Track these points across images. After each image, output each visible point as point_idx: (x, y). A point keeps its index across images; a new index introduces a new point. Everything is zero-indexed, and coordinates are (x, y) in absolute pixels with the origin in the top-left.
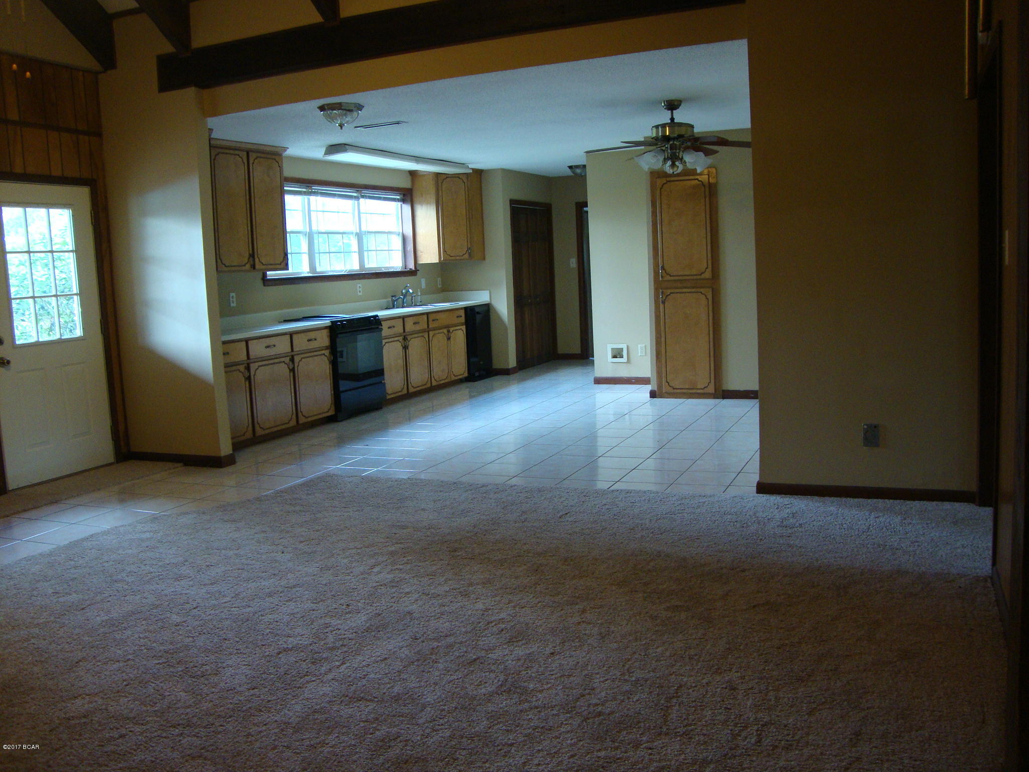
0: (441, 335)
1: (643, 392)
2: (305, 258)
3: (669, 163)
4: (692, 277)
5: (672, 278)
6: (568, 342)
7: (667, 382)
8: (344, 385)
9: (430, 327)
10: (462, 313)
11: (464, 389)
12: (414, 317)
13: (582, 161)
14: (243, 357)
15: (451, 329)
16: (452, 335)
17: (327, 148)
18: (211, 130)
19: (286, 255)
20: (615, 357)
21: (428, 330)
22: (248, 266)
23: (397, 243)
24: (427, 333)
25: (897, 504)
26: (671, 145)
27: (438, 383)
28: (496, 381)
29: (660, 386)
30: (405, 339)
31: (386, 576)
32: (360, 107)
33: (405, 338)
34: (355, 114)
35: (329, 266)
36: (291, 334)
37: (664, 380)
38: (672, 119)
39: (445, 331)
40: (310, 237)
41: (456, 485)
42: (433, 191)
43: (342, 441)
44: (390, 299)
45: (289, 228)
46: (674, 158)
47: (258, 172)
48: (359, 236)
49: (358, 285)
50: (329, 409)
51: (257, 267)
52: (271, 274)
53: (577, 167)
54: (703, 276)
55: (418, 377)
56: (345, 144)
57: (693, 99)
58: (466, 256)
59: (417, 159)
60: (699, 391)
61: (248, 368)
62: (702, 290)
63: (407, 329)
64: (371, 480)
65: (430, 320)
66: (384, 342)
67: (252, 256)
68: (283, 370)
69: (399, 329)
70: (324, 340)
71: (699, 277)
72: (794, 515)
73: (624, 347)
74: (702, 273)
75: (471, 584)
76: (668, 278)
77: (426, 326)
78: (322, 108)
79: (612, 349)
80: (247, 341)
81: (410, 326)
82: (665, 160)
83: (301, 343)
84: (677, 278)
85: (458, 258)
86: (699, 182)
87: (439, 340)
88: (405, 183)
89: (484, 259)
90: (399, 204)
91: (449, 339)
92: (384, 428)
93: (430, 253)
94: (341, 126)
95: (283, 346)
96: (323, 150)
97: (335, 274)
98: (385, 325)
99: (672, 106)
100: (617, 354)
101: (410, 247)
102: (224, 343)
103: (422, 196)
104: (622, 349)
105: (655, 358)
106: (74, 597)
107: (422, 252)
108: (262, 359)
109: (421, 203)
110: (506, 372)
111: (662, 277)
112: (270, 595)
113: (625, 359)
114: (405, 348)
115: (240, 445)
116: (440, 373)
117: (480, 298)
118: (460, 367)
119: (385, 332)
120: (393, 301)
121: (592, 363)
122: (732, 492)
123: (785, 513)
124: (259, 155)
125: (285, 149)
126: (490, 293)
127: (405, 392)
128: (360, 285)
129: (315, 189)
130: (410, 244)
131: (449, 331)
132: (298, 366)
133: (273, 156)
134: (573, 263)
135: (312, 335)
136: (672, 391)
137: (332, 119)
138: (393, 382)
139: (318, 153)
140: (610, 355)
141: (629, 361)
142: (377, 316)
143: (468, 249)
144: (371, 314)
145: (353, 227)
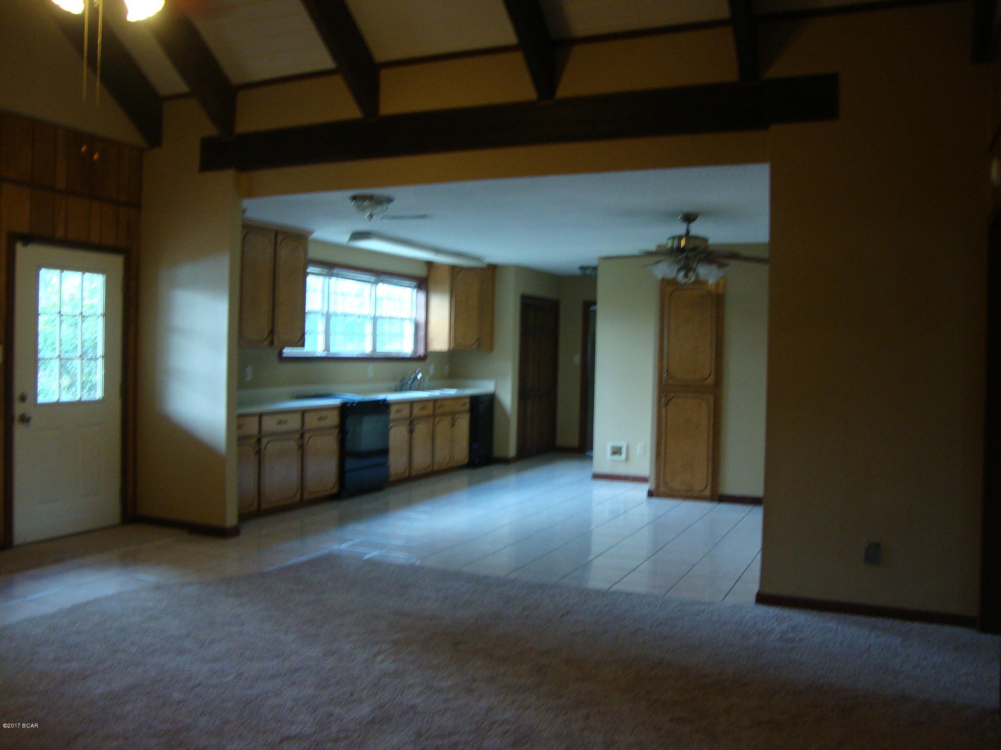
0: (446, 421)
1: (641, 491)
2: (321, 339)
3: (682, 274)
4: (695, 383)
5: (676, 382)
6: (567, 435)
7: (665, 483)
8: (350, 463)
9: (436, 413)
10: (468, 401)
11: (464, 477)
13: (594, 263)
14: (254, 430)
15: (456, 416)
16: (456, 422)
17: (352, 234)
18: (244, 211)
19: (303, 334)
20: (614, 454)
21: (434, 415)
22: (266, 343)
23: (409, 329)
24: (433, 419)
25: (897, 624)
26: (685, 256)
27: (439, 469)
28: (495, 469)
29: (658, 486)
31: (389, 665)
32: (389, 200)
33: (411, 423)
34: (385, 206)
35: (343, 347)
36: (304, 412)
37: (662, 481)
38: (688, 232)
39: (450, 417)
40: (328, 317)
41: (457, 575)
42: (448, 281)
43: (343, 521)
44: (399, 383)
45: (308, 308)
46: (687, 268)
47: (284, 253)
48: (375, 319)
49: (369, 368)
50: (334, 487)
51: (275, 343)
52: (288, 351)
53: (588, 268)
54: (706, 382)
55: (421, 460)
57: (710, 213)
58: (475, 347)
59: (437, 250)
60: (696, 493)
61: (259, 441)
62: (704, 396)
63: (414, 414)
64: (373, 563)
65: (437, 406)
66: (391, 424)
67: (272, 332)
68: (293, 445)
69: (406, 412)
70: (333, 419)
71: (701, 383)
72: (794, 628)
73: (624, 445)
74: (705, 380)
75: (474, 680)
76: (672, 382)
77: (432, 412)
78: (354, 198)
79: (611, 446)
80: (261, 416)
81: (416, 410)
82: (679, 271)
83: (312, 421)
84: (680, 382)
85: (467, 348)
86: (707, 292)
87: (443, 425)
88: (422, 272)
89: (492, 350)
90: (416, 291)
91: (453, 425)
92: (384, 510)
93: (440, 341)
94: (371, 216)
95: (294, 423)
96: (348, 237)
97: (347, 356)
98: (393, 409)
99: (689, 218)
100: (616, 451)
101: (422, 333)
102: (240, 416)
103: (437, 286)
104: (621, 447)
105: (654, 457)
106: (75, 665)
107: (433, 340)
108: (273, 434)
109: (436, 292)
110: (505, 461)
111: (666, 381)
112: (273, 677)
113: (623, 456)
114: (411, 432)
115: (245, 516)
116: (442, 457)
117: (485, 387)
118: (461, 452)
119: (393, 415)
120: (402, 386)
121: (591, 458)
122: (731, 600)
123: (785, 626)
124: (287, 236)
125: (312, 232)
126: (496, 383)
127: (407, 474)
128: (371, 367)
130: (422, 330)
131: (453, 418)
132: (307, 443)
133: (300, 238)
134: (577, 359)
135: (323, 414)
136: (669, 492)
137: (363, 209)
138: (397, 463)
139: (343, 238)
140: (609, 452)
141: (627, 459)
142: (385, 400)
143: (477, 340)
144: (381, 397)
145: (368, 311)
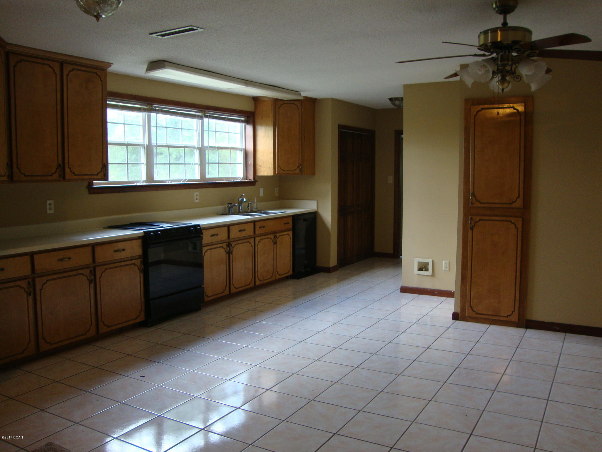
0: (268, 240)
1: (446, 309)
2: (142, 169)
3: (498, 78)
4: (502, 206)
5: (482, 205)
7: (470, 306)
8: (156, 292)
9: (257, 233)
10: (290, 221)
12: (240, 225)
13: (401, 93)
14: (26, 271)
15: (278, 235)
16: (278, 240)
17: (149, 64)
19: (106, 165)
20: (420, 269)
21: (254, 236)
22: (56, 176)
23: (240, 157)
24: (253, 239)
26: (501, 56)
27: (262, 283)
28: (320, 278)
29: (463, 309)
30: (229, 245)
34: (115, 3)
37: (467, 304)
38: (506, 23)
39: (272, 236)
40: (149, 149)
42: (271, 115)
44: (226, 206)
46: (505, 72)
47: (73, 84)
48: (202, 150)
49: (196, 194)
50: (138, 316)
51: (67, 177)
52: (98, 184)
53: (397, 99)
54: (514, 205)
55: (241, 278)
56: (164, 61)
58: (297, 171)
59: (247, 82)
60: (502, 319)
62: (512, 219)
63: (232, 236)
66: (204, 249)
67: (62, 165)
69: (223, 236)
70: (136, 249)
71: (509, 206)
73: (430, 261)
74: (513, 202)
76: (478, 205)
77: (252, 233)
79: (419, 262)
80: (32, 255)
81: (235, 234)
82: (494, 74)
83: (106, 254)
84: (486, 205)
85: (290, 172)
86: (515, 111)
87: (265, 244)
88: (248, 107)
89: (314, 174)
90: (243, 124)
91: (275, 243)
93: (266, 167)
95: (82, 259)
96: (145, 67)
97: (173, 183)
98: (207, 234)
99: (506, 7)
100: (423, 267)
101: (251, 161)
103: (262, 119)
104: (427, 264)
107: (260, 166)
109: (261, 125)
110: (328, 270)
111: (472, 204)
113: (429, 273)
114: (229, 253)
116: (265, 272)
117: (310, 206)
118: (285, 266)
119: (207, 240)
120: (229, 208)
124: (74, 67)
125: (110, 64)
126: (318, 202)
127: (227, 292)
128: (198, 193)
129: (156, 107)
130: (251, 158)
131: (275, 237)
132: (100, 277)
133: (95, 70)
134: (391, 180)
135: (120, 246)
136: (474, 315)
139: (140, 71)
140: (416, 267)
141: (433, 275)
142: (199, 225)
143: (300, 165)
144: (194, 223)
145: (195, 142)
